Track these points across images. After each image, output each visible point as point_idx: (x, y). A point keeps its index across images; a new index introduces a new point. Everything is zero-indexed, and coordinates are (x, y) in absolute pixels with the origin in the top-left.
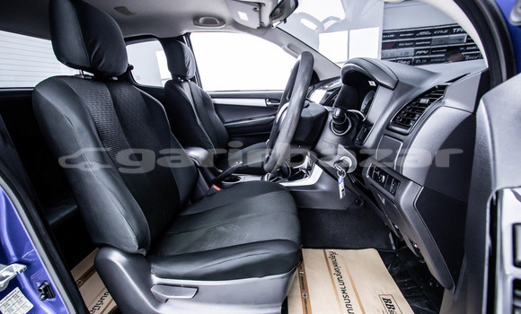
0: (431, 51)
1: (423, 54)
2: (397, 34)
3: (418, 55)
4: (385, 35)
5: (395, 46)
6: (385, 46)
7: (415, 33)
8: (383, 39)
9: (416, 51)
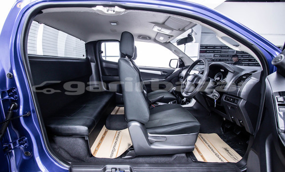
0: (221, 56)
1: (217, 57)
2: (206, 47)
3: (216, 57)
4: (201, 46)
5: (205, 52)
6: (201, 52)
7: (214, 47)
8: (200, 48)
9: (214, 55)
